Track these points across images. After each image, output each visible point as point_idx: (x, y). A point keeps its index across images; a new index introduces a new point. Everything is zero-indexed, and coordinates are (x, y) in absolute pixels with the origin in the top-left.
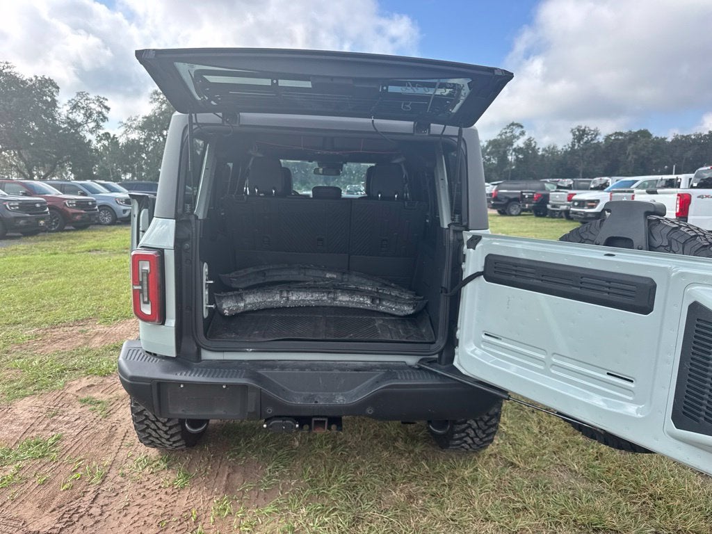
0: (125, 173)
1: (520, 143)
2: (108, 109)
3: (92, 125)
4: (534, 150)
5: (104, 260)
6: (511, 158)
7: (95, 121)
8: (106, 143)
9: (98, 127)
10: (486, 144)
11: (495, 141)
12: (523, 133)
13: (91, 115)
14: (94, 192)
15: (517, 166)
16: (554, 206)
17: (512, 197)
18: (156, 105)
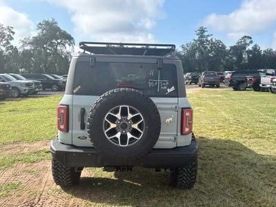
0: (22, 68)
1: (250, 48)
2: (14, 33)
3: (4, 42)
4: (259, 52)
5: (19, 115)
6: (245, 56)
7: (7, 40)
8: (11, 51)
9: (8, 43)
10: (229, 48)
11: (235, 46)
12: (251, 42)
13: (4, 36)
14: (9, 80)
15: (249, 61)
16: (263, 85)
17: (240, 80)
18: (40, 31)
